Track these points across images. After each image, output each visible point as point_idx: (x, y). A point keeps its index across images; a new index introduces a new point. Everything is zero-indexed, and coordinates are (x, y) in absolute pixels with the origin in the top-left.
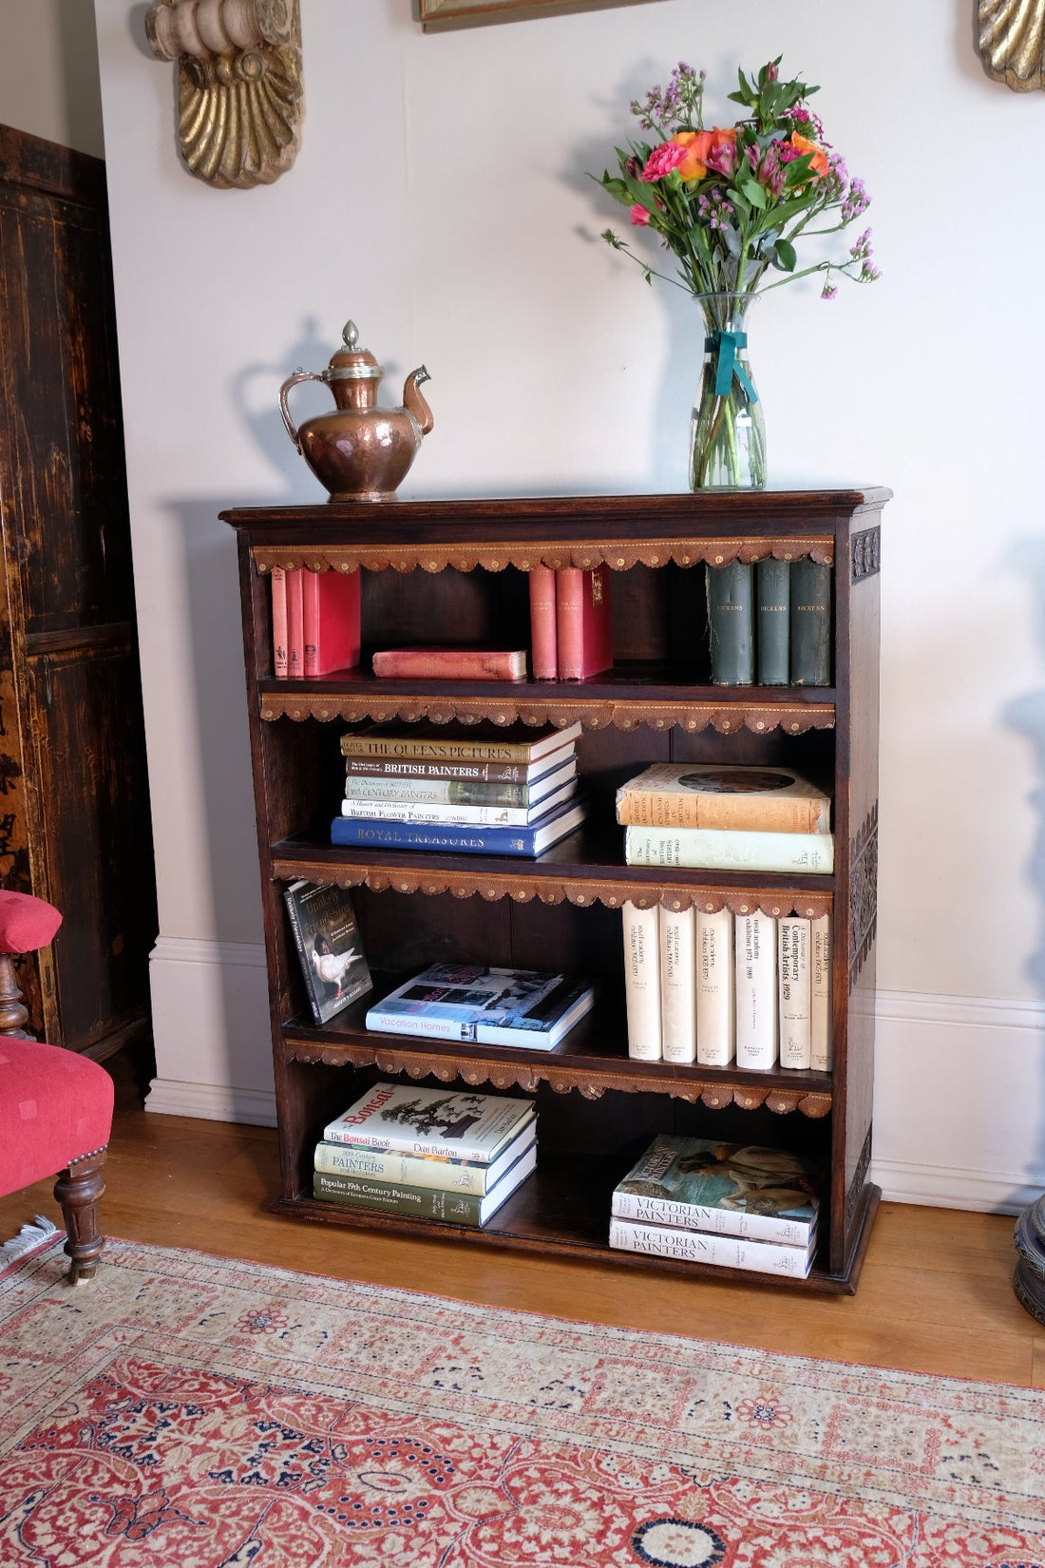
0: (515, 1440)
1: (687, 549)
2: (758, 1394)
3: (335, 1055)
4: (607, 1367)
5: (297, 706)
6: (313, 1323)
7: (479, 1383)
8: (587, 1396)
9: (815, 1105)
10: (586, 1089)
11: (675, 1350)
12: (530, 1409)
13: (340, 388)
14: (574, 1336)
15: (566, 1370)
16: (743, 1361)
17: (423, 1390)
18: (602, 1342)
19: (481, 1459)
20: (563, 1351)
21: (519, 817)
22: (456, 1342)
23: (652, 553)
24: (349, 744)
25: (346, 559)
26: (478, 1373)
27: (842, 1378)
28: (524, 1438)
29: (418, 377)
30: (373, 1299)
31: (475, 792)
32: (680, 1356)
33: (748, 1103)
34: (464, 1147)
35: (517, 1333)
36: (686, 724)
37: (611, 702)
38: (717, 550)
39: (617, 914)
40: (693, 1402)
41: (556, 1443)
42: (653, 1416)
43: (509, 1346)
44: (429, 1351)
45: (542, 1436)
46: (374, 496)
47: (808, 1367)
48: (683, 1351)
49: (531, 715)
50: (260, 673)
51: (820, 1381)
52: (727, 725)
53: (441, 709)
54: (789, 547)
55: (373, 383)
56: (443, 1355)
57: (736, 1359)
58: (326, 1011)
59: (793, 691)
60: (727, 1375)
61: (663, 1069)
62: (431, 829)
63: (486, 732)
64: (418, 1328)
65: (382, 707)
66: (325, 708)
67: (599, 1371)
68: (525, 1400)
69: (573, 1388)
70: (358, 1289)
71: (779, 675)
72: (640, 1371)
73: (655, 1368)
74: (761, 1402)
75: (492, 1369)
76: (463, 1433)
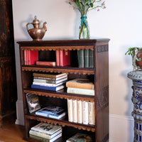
1: (74, 48)
3: (32, 118)
5: (27, 69)
9: (93, 130)
13: (34, 25)
21: (54, 85)
23: (70, 48)
24: (34, 74)
25: (33, 48)
29: (45, 23)
31: (49, 82)
33: (84, 129)
34: (48, 132)
36: (75, 73)
38: (78, 48)
39: (66, 100)
46: (38, 40)
49: (55, 71)
50: (22, 64)
52: (80, 73)
53: (43, 70)
54: (88, 48)
55: (39, 24)
58: (31, 112)
59: (89, 69)
61: (73, 123)
62: (44, 87)
63: (49, 73)
65: (37, 69)
66: (30, 69)
71: (88, 66)
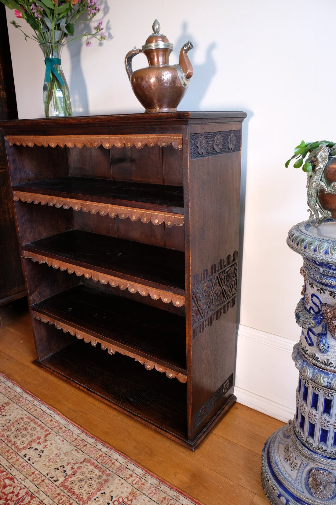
0: (27, 493)
1: (129, 140)
2: (127, 495)
3: (45, 319)
4: (85, 463)
5: (23, 196)
6: (10, 415)
7: (38, 459)
8: (67, 477)
9: (182, 378)
10: (110, 350)
11: (113, 461)
12: (44, 478)
14: (86, 443)
15: (71, 461)
16: (134, 475)
17: (18, 457)
18: (92, 449)
19: (8, 500)
20: (76, 450)
22: (46, 436)
23: (118, 141)
25: (31, 141)
26: (41, 454)
27: (164, 496)
28: (30, 494)
30: (36, 408)
32: (113, 465)
33: (160, 369)
35: (69, 437)
36: (132, 217)
37: (108, 205)
38: (139, 140)
40: (100, 492)
41: (38, 500)
42: (81, 496)
43: (61, 443)
44: (35, 438)
45: (37, 495)
47: (155, 485)
48: (116, 463)
49: (85, 207)
51: (155, 496)
52: (145, 219)
53: (58, 202)
54: (165, 140)
56: (38, 441)
57: (132, 473)
60: (123, 481)
61: (132, 350)
64: (40, 426)
65: (44, 199)
66: (29, 198)
67: (81, 465)
68: (45, 473)
69: (65, 471)
70: (36, 402)
72: (94, 469)
73: (99, 469)
74: (126, 500)
75: (48, 453)
76: (14, 484)
